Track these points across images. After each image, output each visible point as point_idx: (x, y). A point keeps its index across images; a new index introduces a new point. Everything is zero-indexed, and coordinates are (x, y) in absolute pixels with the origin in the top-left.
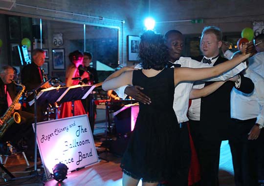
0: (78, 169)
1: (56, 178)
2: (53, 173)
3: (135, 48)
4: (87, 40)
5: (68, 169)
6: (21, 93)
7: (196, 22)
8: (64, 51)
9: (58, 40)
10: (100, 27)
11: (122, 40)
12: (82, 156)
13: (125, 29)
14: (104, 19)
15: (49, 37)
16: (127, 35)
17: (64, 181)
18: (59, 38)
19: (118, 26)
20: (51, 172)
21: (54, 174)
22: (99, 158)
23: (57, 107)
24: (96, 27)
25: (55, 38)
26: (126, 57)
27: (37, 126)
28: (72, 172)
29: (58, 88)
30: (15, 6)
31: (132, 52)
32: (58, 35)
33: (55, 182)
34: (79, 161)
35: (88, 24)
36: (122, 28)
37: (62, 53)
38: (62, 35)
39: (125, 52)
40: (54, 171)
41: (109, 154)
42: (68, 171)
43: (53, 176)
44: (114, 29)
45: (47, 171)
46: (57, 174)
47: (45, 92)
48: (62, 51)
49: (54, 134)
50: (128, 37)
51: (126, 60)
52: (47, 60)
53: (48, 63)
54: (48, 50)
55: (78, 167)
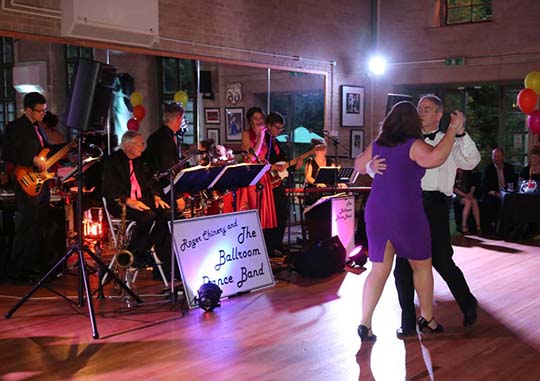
0: (240, 294)
1: (202, 305)
2: (197, 297)
3: (354, 106)
4: (272, 93)
5: (221, 292)
9: (234, 95)
10: (298, 73)
11: (332, 92)
12: (246, 274)
13: (337, 75)
14: (301, 58)
16: (340, 84)
17: (216, 309)
18: (236, 91)
19: (325, 70)
20: (196, 294)
21: (200, 298)
22: (276, 279)
24: (293, 72)
25: (230, 91)
26: (338, 121)
27: (175, 226)
28: (231, 297)
29: (208, 166)
30: (158, 42)
31: (348, 113)
32: (235, 86)
33: (202, 311)
34: (242, 281)
35: (275, 67)
36: (332, 73)
37: (240, 114)
38: (240, 85)
39: (336, 113)
40: (199, 294)
41: (294, 272)
42: (222, 295)
43: (198, 302)
44: (318, 75)
45: (192, 292)
46: (203, 299)
47: (187, 172)
48: (240, 111)
49: (202, 238)
50: (341, 88)
51: (338, 125)
52: (217, 126)
53: (219, 129)
54: (219, 109)
55: (240, 290)
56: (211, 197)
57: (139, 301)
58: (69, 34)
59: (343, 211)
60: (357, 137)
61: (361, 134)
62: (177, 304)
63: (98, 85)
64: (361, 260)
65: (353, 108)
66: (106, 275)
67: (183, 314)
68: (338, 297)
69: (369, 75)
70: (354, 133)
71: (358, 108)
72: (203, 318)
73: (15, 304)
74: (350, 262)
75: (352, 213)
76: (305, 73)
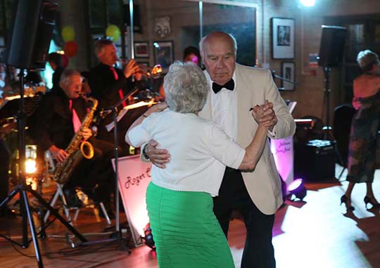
1: (148, 244)
2: (143, 236)
3: (284, 39)
4: (204, 27)
6: (92, 112)
8: (173, 45)
9: (163, 28)
10: (227, 6)
11: (263, 25)
13: (267, 7)
15: (150, 22)
16: (271, 17)
18: (164, 24)
19: (256, 3)
20: (142, 233)
21: (146, 236)
24: (222, 5)
25: (159, 24)
26: (269, 54)
27: (119, 163)
29: (151, 103)
31: (279, 45)
32: (164, 19)
33: (148, 249)
36: (263, 6)
37: (169, 48)
38: (169, 19)
39: (267, 45)
40: (145, 232)
43: (144, 241)
44: (249, 8)
45: (135, 232)
46: (149, 238)
47: (130, 110)
48: (169, 44)
49: (145, 175)
50: (271, 20)
51: (269, 58)
52: (146, 60)
53: (148, 63)
54: (148, 42)
57: (83, 240)
59: (281, 145)
60: (288, 69)
61: (291, 66)
62: (122, 242)
64: (301, 193)
65: (284, 40)
66: (48, 213)
67: (130, 253)
68: (282, 232)
69: (299, 7)
70: (286, 65)
71: (288, 40)
72: (150, 257)
74: (290, 195)
75: (291, 146)
76: (236, 6)
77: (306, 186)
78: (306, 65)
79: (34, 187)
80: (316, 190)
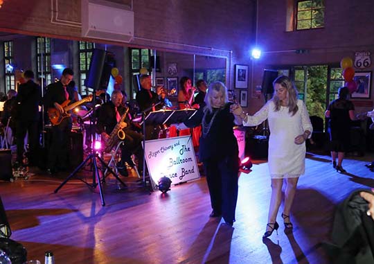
0: (181, 183)
1: (161, 189)
5: (171, 182)
7: (301, 52)
9: (172, 70)
10: (210, 57)
11: (230, 69)
12: (184, 172)
13: (233, 58)
14: (212, 49)
15: (165, 66)
16: (235, 64)
17: (168, 192)
18: (173, 67)
19: (226, 56)
20: (157, 183)
21: (159, 185)
22: (201, 175)
23: (166, 128)
24: (207, 57)
25: (170, 67)
26: (233, 85)
27: (146, 144)
28: (175, 185)
30: (133, 39)
31: (239, 80)
32: (173, 65)
33: (160, 192)
34: (182, 176)
35: (198, 54)
36: (230, 57)
37: (175, 81)
38: (176, 64)
39: (232, 80)
40: (159, 183)
42: (172, 184)
43: (158, 187)
44: (222, 58)
45: (153, 183)
46: (161, 186)
48: (176, 79)
49: (160, 151)
50: (235, 66)
54: (164, 78)
55: (181, 181)
56: (163, 128)
57: (125, 185)
58: (85, 36)
60: (244, 94)
61: (245, 92)
62: (146, 188)
63: (105, 64)
64: (249, 165)
65: (242, 78)
66: (106, 171)
67: (150, 194)
69: (251, 59)
70: (242, 92)
71: (244, 78)
72: (162, 197)
73: (58, 186)
74: (242, 166)
75: (244, 138)
76: (215, 58)
77: (252, 161)
78: (254, 92)
79: (100, 156)
80: (258, 164)
